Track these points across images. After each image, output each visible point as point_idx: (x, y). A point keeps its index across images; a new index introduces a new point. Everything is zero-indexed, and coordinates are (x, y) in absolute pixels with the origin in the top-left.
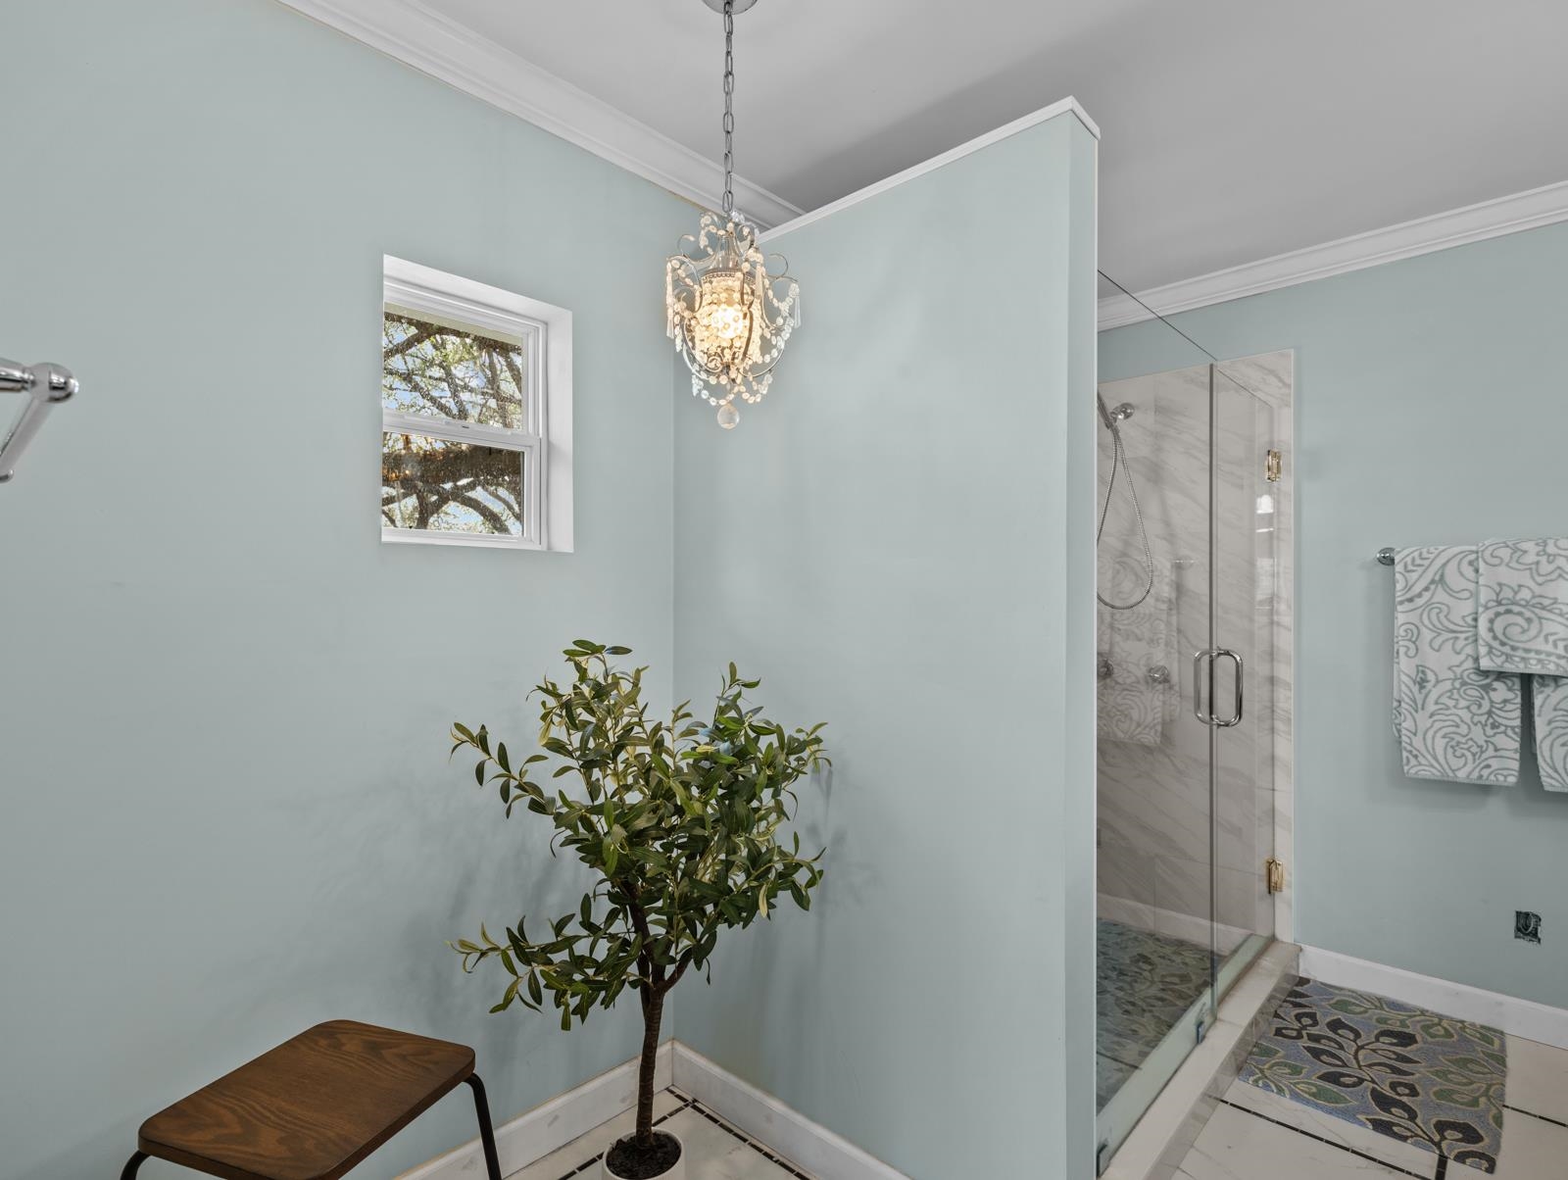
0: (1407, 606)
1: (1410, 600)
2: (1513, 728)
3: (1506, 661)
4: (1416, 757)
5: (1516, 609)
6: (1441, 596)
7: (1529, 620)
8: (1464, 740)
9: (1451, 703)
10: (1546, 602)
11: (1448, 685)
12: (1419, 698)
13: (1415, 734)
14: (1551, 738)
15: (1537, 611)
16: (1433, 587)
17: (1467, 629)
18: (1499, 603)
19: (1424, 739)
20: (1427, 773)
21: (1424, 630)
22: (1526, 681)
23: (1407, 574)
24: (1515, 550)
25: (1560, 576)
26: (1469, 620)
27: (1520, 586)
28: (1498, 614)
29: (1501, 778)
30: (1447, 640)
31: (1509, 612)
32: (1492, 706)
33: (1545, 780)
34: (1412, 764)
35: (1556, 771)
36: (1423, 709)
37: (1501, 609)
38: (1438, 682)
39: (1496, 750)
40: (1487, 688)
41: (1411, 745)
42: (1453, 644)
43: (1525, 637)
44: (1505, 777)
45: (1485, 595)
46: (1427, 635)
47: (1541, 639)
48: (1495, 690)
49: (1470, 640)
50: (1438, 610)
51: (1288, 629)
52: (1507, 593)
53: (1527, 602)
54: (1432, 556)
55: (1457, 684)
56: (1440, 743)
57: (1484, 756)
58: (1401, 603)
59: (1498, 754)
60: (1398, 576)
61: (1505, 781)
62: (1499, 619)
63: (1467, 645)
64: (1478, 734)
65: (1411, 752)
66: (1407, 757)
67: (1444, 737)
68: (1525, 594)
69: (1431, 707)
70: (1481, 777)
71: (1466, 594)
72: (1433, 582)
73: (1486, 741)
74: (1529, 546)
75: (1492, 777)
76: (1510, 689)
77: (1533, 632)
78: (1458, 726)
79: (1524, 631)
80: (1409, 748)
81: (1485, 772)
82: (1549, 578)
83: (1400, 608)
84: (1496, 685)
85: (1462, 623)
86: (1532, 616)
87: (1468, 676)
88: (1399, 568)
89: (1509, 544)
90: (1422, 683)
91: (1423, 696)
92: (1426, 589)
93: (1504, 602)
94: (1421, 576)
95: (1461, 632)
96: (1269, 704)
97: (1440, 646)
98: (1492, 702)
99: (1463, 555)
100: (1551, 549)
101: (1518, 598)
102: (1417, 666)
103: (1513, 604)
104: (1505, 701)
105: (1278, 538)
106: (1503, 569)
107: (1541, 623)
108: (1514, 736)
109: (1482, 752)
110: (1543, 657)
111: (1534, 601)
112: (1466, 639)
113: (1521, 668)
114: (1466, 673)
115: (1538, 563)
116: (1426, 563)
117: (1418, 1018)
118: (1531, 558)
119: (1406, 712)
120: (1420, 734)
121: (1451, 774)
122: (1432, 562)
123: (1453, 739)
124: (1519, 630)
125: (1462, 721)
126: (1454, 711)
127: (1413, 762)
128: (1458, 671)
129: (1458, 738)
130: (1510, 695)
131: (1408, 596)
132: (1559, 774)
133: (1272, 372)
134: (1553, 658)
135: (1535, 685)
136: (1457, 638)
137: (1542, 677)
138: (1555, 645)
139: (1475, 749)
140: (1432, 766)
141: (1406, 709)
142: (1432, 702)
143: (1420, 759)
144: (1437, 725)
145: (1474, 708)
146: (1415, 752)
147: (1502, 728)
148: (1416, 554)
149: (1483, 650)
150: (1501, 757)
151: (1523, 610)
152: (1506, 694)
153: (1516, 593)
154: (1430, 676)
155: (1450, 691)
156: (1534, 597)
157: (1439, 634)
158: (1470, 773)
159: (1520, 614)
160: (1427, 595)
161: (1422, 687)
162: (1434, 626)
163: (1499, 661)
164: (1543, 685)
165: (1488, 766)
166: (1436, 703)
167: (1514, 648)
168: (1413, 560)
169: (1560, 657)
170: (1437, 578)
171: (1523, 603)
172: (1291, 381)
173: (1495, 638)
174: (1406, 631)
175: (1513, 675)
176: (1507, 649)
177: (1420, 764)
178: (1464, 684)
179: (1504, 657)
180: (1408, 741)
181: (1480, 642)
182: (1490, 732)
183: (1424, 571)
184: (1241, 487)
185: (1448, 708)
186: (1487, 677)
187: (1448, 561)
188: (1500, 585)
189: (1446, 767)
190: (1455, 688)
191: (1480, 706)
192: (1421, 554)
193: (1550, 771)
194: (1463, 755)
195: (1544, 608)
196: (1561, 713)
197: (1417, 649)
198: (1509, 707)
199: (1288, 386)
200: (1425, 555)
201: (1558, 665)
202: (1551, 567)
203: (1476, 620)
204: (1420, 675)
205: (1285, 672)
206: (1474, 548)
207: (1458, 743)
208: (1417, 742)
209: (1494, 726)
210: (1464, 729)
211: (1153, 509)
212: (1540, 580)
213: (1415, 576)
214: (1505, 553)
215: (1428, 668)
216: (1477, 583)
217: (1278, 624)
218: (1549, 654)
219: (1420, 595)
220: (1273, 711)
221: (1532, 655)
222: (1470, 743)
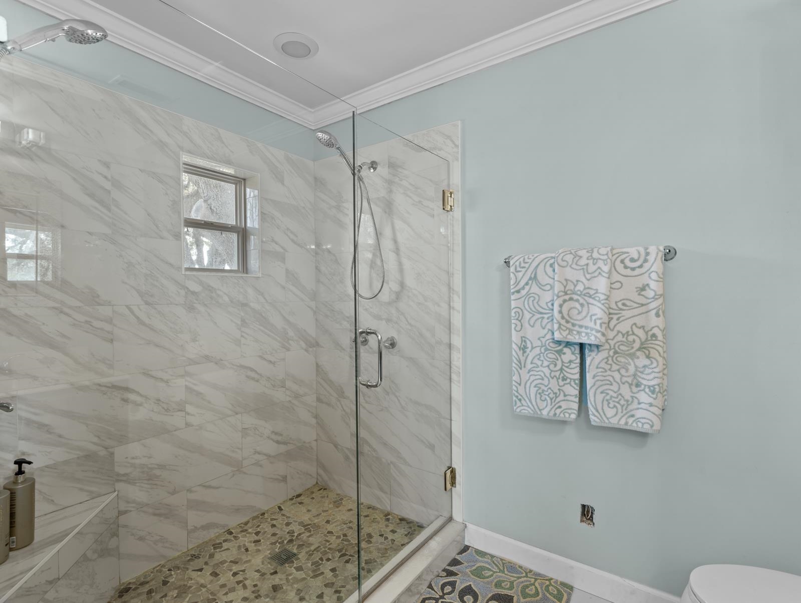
0: (516, 296)
1: (518, 292)
2: (574, 380)
3: (569, 334)
4: (520, 400)
5: (575, 297)
6: (535, 289)
7: (582, 305)
8: (546, 389)
9: (539, 363)
10: (592, 292)
11: (537, 351)
12: (522, 359)
13: (520, 385)
14: (594, 388)
15: (586, 298)
16: (530, 282)
17: (548, 311)
18: (566, 294)
19: (525, 388)
20: (527, 411)
21: (525, 312)
22: (582, 346)
23: (516, 274)
24: (576, 256)
25: (600, 273)
26: (549, 304)
27: (577, 281)
28: (565, 301)
29: (567, 415)
30: (538, 319)
31: (571, 299)
32: (563, 365)
33: (592, 417)
34: (518, 405)
35: (597, 411)
36: (525, 367)
37: (567, 297)
38: (533, 348)
39: (565, 396)
40: (560, 352)
41: (517, 392)
42: (541, 322)
43: (579, 317)
44: (570, 414)
45: (558, 287)
46: (527, 315)
47: (588, 318)
48: (564, 354)
49: (550, 319)
50: (532, 299)
51: (458, 312)
52: (570, 286)
53: (581, 292)
54: (530, 261)
55: (543, 351)
56: (533, 390)
57: (558, 400)
58: (513, 293)
59: (566, 398)
60: (512, 275)
61: (569, 417)
62: (566, 304)
63: (548, 322)
64: (553, 384)
65: (517, 397)
66: (515, 401)
67: (535, 387)
68: (580, 287)
69: (529, 366)
70: (555, 414)
71: (548, 287)
72: (530, 279)
73: (559, 390)
74: (583, 253)
75: (562, 415)
76: (573, 353)
77: (584, 314)
78: (543, 379)
79: (579, 313)
80: (516, 394)
81: (558, 411)
82: (593, 275)
83: (513, 297)
84: (566, 350)
85: (546, 307)
86: (585, 303)
87: (548, 344)
88: (512, 269)
89: (573, 251)
90: (524, 349)
91: (524, 358)
92: (527, 284)
93: (568, 292)
94: (524, 275)
95: (545, 314)
96: (448, 362)
97: (534, 323)
98: (563, 362)
99: (547, 260)
100: (595, 255)
101: (576, 289)
102: (522, 337)
103: (573, 294)
104: (570, 362)
105: (453, 251)
106: (568, 269)
107: (588, 307)
108: (575, 386)
109: (556, 397)
110: (589, 331)
111: (585, 292)
112: (548, 318)
113: (577, 339)
114: (547, 342)
115: (587, 265)
116: (527, 266)
117: (523, 579)
118: (583, 262)
119: (515, 370)
120: (523, 384)
121: (539, 413)
122: (530, 264)
123: (540, 388)
124: (577, 312)
125: (545, 376)
126: (541, 368)
127: (519, 404)
128: (543, 340)
129: (543, 387)
130: (573, 358)
131: (517, 289)
132: (599, 414)
133: (449, 137)
134: (594, 332)
135: (587, 351)
136: (543, 318)
137: (590, 345)
138: (595, 323)
139: (552, 395)
140: (528, 407)
141: (515, 368)
142: (530, 362)
143: (523, 402)
144: (532, 378)
145: (552, 367)
146: (520, 397)
147: (568, 381)
148: (521, 260)
149: (556, 326)
150: (567, 400)
151: (579, 298)
152: (571, 356)
153: (575, 286)
154: (529, 345)
155: (539, 355)
156: (585, 289)
157: (534, 315)
158: (549, 412)
159: (577, 301)
160: (527, 288)
161: (524, 352)
162: (531, 309)
163: (565, 334)
164: (591, 351)
165: (560, 407)
166: (532, 363)
167: (574, 325)
168: (520, 263)
169: (598, 331)
170: (533, 276)
171: (579, 293)
172: (459, 142)
173: (563, 318)
174: (515, 313)
175: (575, 344)
176: (569, 326)
177: (523, 406)
178: (546, 350)
179: (567, 331)
180: (515, 389)
181: (555, 321)
182: (561, 383)
183: (526, 271)
184: (433, 216)
185: (538, 367)
186: (560, 345)
187: (539, 264)
188: (566, 280)
189: (536, 407)
190: (541, 353)
191: (556, 365)
192: (524, 260)
193: (594, 411)
194: (546, 399)
195: (590, 297)
196: (600, 370)
197: (522, 326)
198: (573, 365)
199: (457, 146)
200: (527, 260)
201: (596, 337)
202: (595, 267)
203: (553, 305)
204: (523, 343)
205: (457, 341)
206: (553, 255)
207: (543, 391)
208: (521, 390)
209: (564, 379)
210: (546, 382)
211: (387, 232)
212: (588, 276)
213: (520, 275)
214: (569, 258)
215: (528, 339)
216: (554, 279)
217: (453, 308)
218: (592, 329)
219: (523, 288)
220: (451, 367)
221: (583, 330)
222: (550, 391)
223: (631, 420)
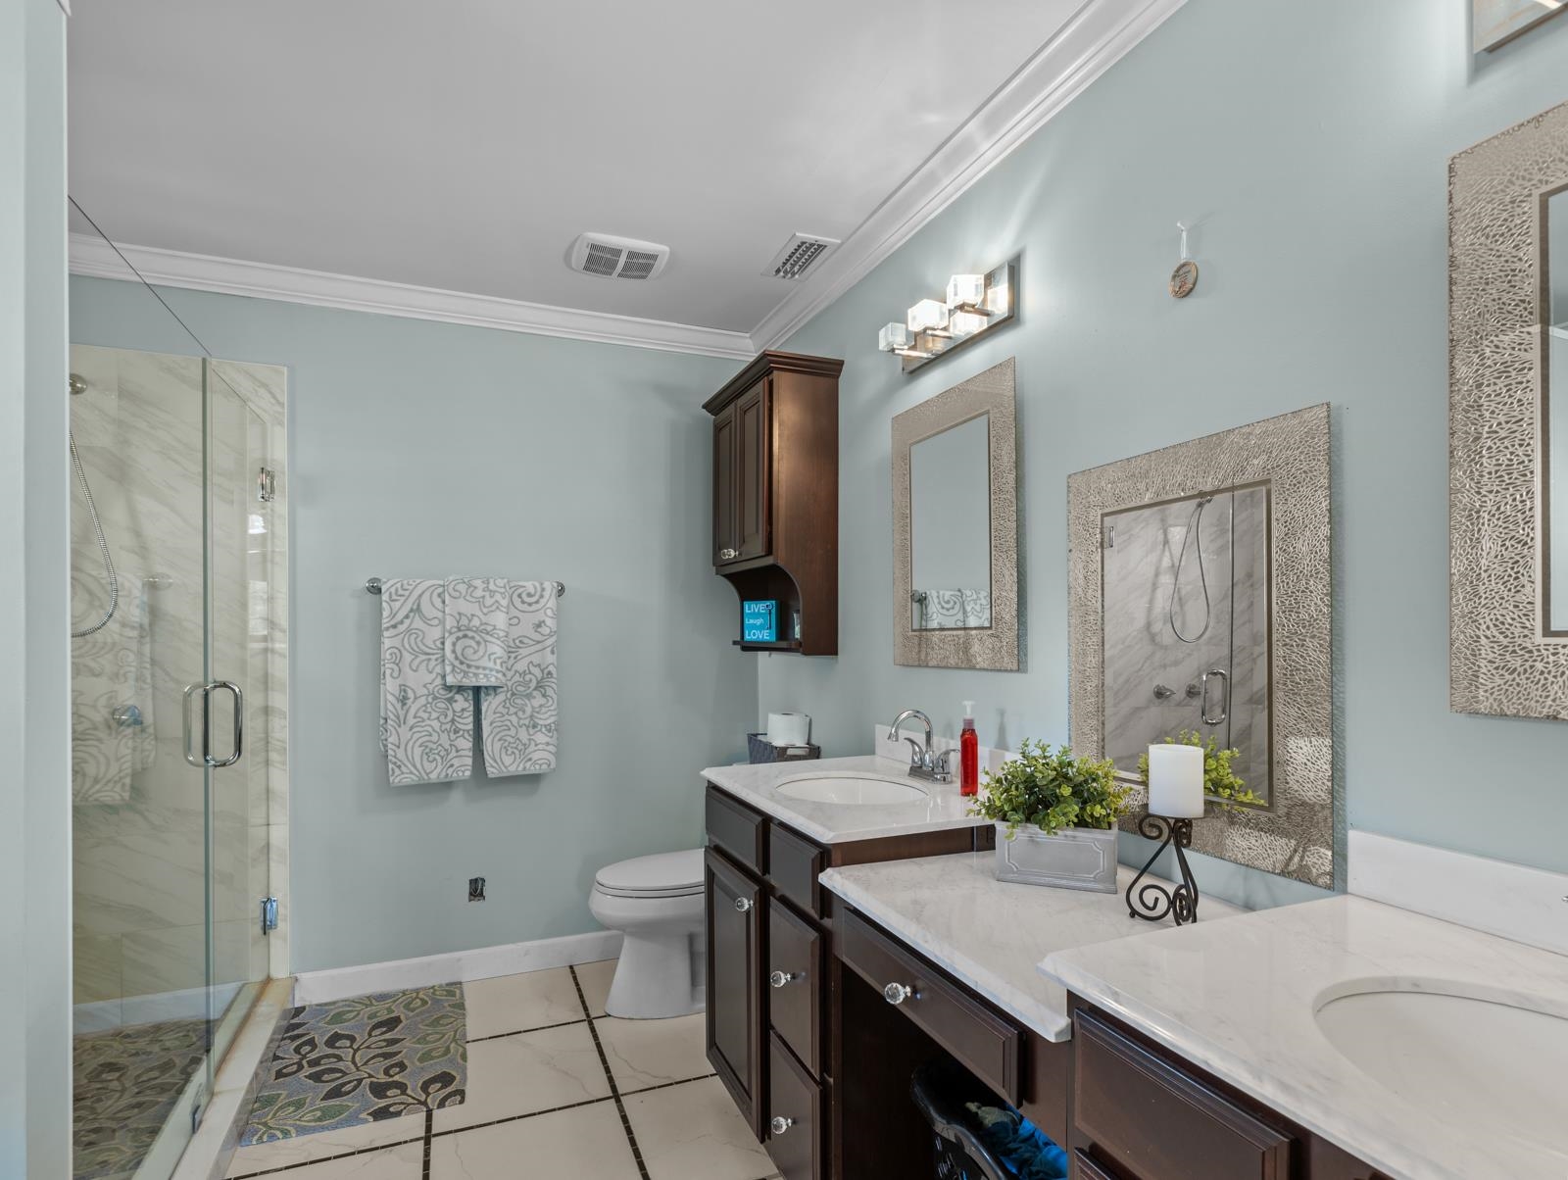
0: (392, 632)
1: (394, 626)
2: (468, 731)
3: (464, 677)
4: (399, 767)
5: (470, 634)
6: (418, 623)
7: (478, 643)
8: (434, 746)
9: (426, 716)
10: (489, 628)
11: (423, 701)
12: (402, 713)
13: (399, 747)
14: (491, 737)
15: (483, 635)
16: (412, 615)
17: (435, 651)
18: (459, 630)
19: (406, 750)
20: (408, 779)
21: (405, 653)
22: (477, 691)
23: (392, 604)
24: (470, 586)
25: (498, 608)
26: (438, 643)
27: (473, 615)
28: (458, 639)
29: (461, 774)
30: (423, 661)
31: (465, 636)
32: (454, 715)
33: (489, 769)
34: (396, 774)
35: (495, 761)
36: (404, 723)
37: (460, 634)
38: (416, 698)
39: (457, 751)
40: (451, 700)
41: (395, 757)
42: (427, 665)
43: (476, 657)
44: (463, 772)
45: (450, 623)
46: (408, 657)
47: (486, 658)
48: (456, 701)
49: (439, 660)
50: (415, 636)
51: (282, 655)
52: (464, 622)
53: (477, 628)
54: (411, 588)
55: (430, 700)
56: (418, 751)
57: (450, 757)
58: (387, 629)
59: (459, 754)
60: (384, 604)
61: (463, 775)
62: (460, 642)
63: (437, 665)
64: (445, 740)
65: (395, 763)
66: (393, 770)
67: (420, 746)
68: (476, 622)
69: (411, 721)
70: (447, 775)
71: (436, 622)
72: (411, 610)
73: (451, 745)
74: (478, 583)
75: (455, 775)
76: (466, 700)
77: (481, 653)
78: (431, 735)
79: (475, 652)
80: (394, 760)
81: (450, 771)
82: (491, 609)
83: (386, 634)
84: (458, 697)
85: (433, 647)
86: (481, 640)
87: (438, 692)
88: (385, 597)
89: (466, 580)
90: (403, 700)
91: (404, 712)
92: (407, 617)
93: (462, 628)
94: (402, 605)
95: (433, 654)
96: (263, 736)
97: (418, 666)
98: (454, 711)
99: (433, 588)
100: (492, 587)
101: (471, 625)
102: (400, 686)
103: (468, 630)
104: (463, 710)
105: (272, 562)
106: (461, 601)
107: (486, 646)
108: (467, 737)
109: (448, 755)
110: (487, 672)
111: (483, 627)
112: (436, 660)
113: (474, 682)
114: (437, 689)
115: (483, 597)
116: (407, 593)
117: (401, 1000)
118: (479, 593)
119: (392, 729)
120: (402, 746)
121: (426, 777)
122: (411, 593)
123: (427, 747)
124: (472, 651)
125: (434, 730)
126: (428, 722)
127: (397, 772)
128: (431, 687)
129: (431, 745)
130: (466, 705)
131: (392, 623)
132: (497, 763)
133: (265, 386)
134: (494, 673)
135: (483, 695)
136: (429, 660)
137: (486, 688)
138: (495, 663)
139: (442, 754)
140: (411, 773)
141: (392, 726)
142: (412, 716)
143: (404, 769)
144: (416, 736)
145: (442, 718)
146: (399, 763)
147: (461, 732)
148: (399, 585)
149: (448, 669)
150: (461, 756)
151: (476, 635)
152: (463, 703)
153: (470, 621)
154: (410, 694)
155: (425, 705)
156: (481, 624)
157: (417, 656)
158: (439, 774)
159: (473, 638)
160: (407, 622)
161: (404, 704)
162: (412, 648)
163: (459, 677)
164: (487, 694)
165: (452, 766)
166: (415, 717)
167: (469, 666)
168: (397, 590)
169: (498, 672)
170: (415, 607)
171: (474, 629)
172: (285, 399)
173: (457, 658)
174: (391, 654)
175: (468, 688)
176: (464, 667)
177: (403, 773)
178: (435, 698)
179: (462, 674)
180: (393, 754)
181: (447, 662)
182: (453, 736)
183: (405, 601)
184: (232, 502)
185: (423, 721)
186: (451, 691)
187: (423, 593)
188: (460, 614)
189: (422, 772)
190: (428, 703)
191: (446, 716)
192: (402, 586)
193: (491, 762)
194: (435, 759)
195: (488, 633)
196: (498, 715)
197: (400, 670)
198: (466, 714)
199: (281, 404)
200: (406, 587)
201: (497, 678)
202: (493, 600)
203: (443, 643)
204: (402, 693)
205: (280, 700)
206: (441, 583)
207: (431, 749)
208: (400, 754)
209: (456, 732)
210: (435, 738)
212: (485, 610)
213: (397, 605)
214: (462, 588)
215: (409, 687)
216: (444, 612)
217: (273, 651)
218: (491, 670)
219: (402, 622)
220: (268, 742)
221: (481, 671)
222: (440, 748)
223: (528, 764)
